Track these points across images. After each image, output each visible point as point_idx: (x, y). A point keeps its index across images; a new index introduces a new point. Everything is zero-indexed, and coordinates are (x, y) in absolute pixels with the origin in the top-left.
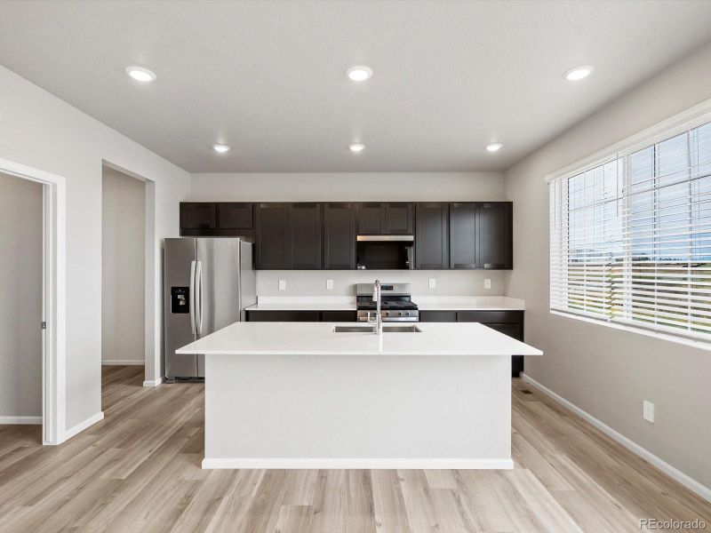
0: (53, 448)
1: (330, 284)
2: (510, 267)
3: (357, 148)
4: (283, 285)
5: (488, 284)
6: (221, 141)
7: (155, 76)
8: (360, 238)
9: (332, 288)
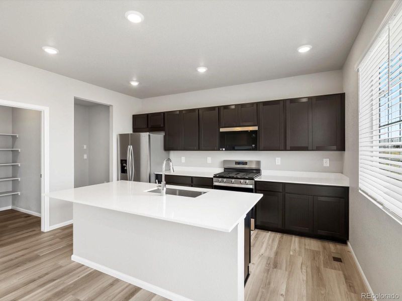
0: (43, 233)
1: (209, 160)
2: (344, 150)
3: (202, 70)
4: (183, 159)
5: (326, 163)
6: (135, 79)
7: (58, 51)
8: (222, 130)
9: (210, 162)
